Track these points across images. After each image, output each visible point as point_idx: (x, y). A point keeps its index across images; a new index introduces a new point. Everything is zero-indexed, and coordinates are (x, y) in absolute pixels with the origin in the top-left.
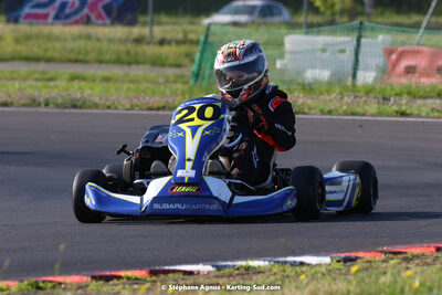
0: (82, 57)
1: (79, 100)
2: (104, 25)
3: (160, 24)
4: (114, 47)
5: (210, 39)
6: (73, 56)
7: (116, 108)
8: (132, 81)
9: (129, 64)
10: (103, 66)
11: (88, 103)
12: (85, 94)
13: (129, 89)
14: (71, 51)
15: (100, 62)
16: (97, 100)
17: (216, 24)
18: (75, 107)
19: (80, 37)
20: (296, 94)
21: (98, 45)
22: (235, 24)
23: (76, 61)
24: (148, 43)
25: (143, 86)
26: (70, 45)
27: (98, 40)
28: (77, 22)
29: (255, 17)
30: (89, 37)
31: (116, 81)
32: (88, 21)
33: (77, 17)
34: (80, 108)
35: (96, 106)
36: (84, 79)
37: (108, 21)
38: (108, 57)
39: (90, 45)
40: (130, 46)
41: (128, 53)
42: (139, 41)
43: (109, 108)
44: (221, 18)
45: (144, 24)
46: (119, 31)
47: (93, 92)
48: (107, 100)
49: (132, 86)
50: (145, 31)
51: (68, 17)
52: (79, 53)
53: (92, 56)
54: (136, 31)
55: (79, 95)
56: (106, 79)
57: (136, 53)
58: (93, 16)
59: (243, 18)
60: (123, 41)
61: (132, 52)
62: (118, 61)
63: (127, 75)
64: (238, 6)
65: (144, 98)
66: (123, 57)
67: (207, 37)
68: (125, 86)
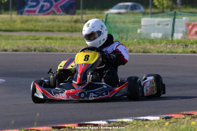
0: (51, 29)
1: (49, 48)
2: (61, 15)
3: (85, 14)
4: (65, 24)
5: (108, 20)
6: (47, 29)
7: (66, 52)
8: (73, 40)
9: (72, 32)
10: (60, 33)
11: (53, 50)
12: (52, 46)
13: (72, 43)
14: (46, 26)
15: (59, 31)
16: (57, 48)
17: (111, 13)
18: (48, 51)
19: (50, 20)
20: (146, 44)
21: (58, 23)
22: (119, 13)
23: (48, 31)
24: (80, 23)
25: (78, 41)
26: (46, 24)
27: (58, 21)
28: (49, 14)
29: (129, 10)
30: (54, 20)
31: (66, 39)
32: (54, 13)
33: (49, 11)
34: (50, 52)
35: (57, 51)
36: (52, 39)
37: (62, 13)
38: (63, 29)
39: (55, 24)
40: (73, 24)
41: (72, 27)
42: (76, 21)
43: (63, 51)
44: (113, 11)
45: (79, 14)
46: (68, 17)
47: (55, 45)
48: (61, 48)
49: (73, 42)
50: (79, 17)
51: (44, 11)
52: (50, 27)
53: (56, 29)
54: (75, 17)
55: (49, 46)
56: (62, 39)
57: (75, 27)
58: (56, 11)
59: (123, 11)
60: (70, 22)
61: (74, 26)
62: (67, 31)
63: (71, 37)
64: (120, 6)
65: (78, 47)
66: (70, 29)
67: (106, 19)
68: (70, 42)
